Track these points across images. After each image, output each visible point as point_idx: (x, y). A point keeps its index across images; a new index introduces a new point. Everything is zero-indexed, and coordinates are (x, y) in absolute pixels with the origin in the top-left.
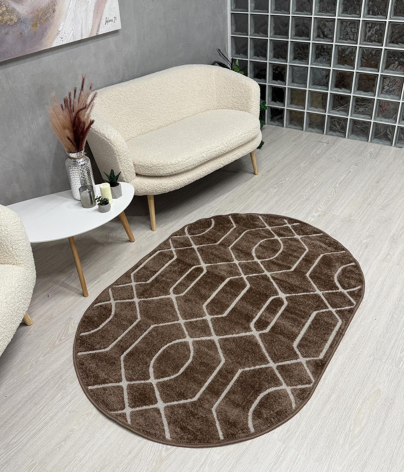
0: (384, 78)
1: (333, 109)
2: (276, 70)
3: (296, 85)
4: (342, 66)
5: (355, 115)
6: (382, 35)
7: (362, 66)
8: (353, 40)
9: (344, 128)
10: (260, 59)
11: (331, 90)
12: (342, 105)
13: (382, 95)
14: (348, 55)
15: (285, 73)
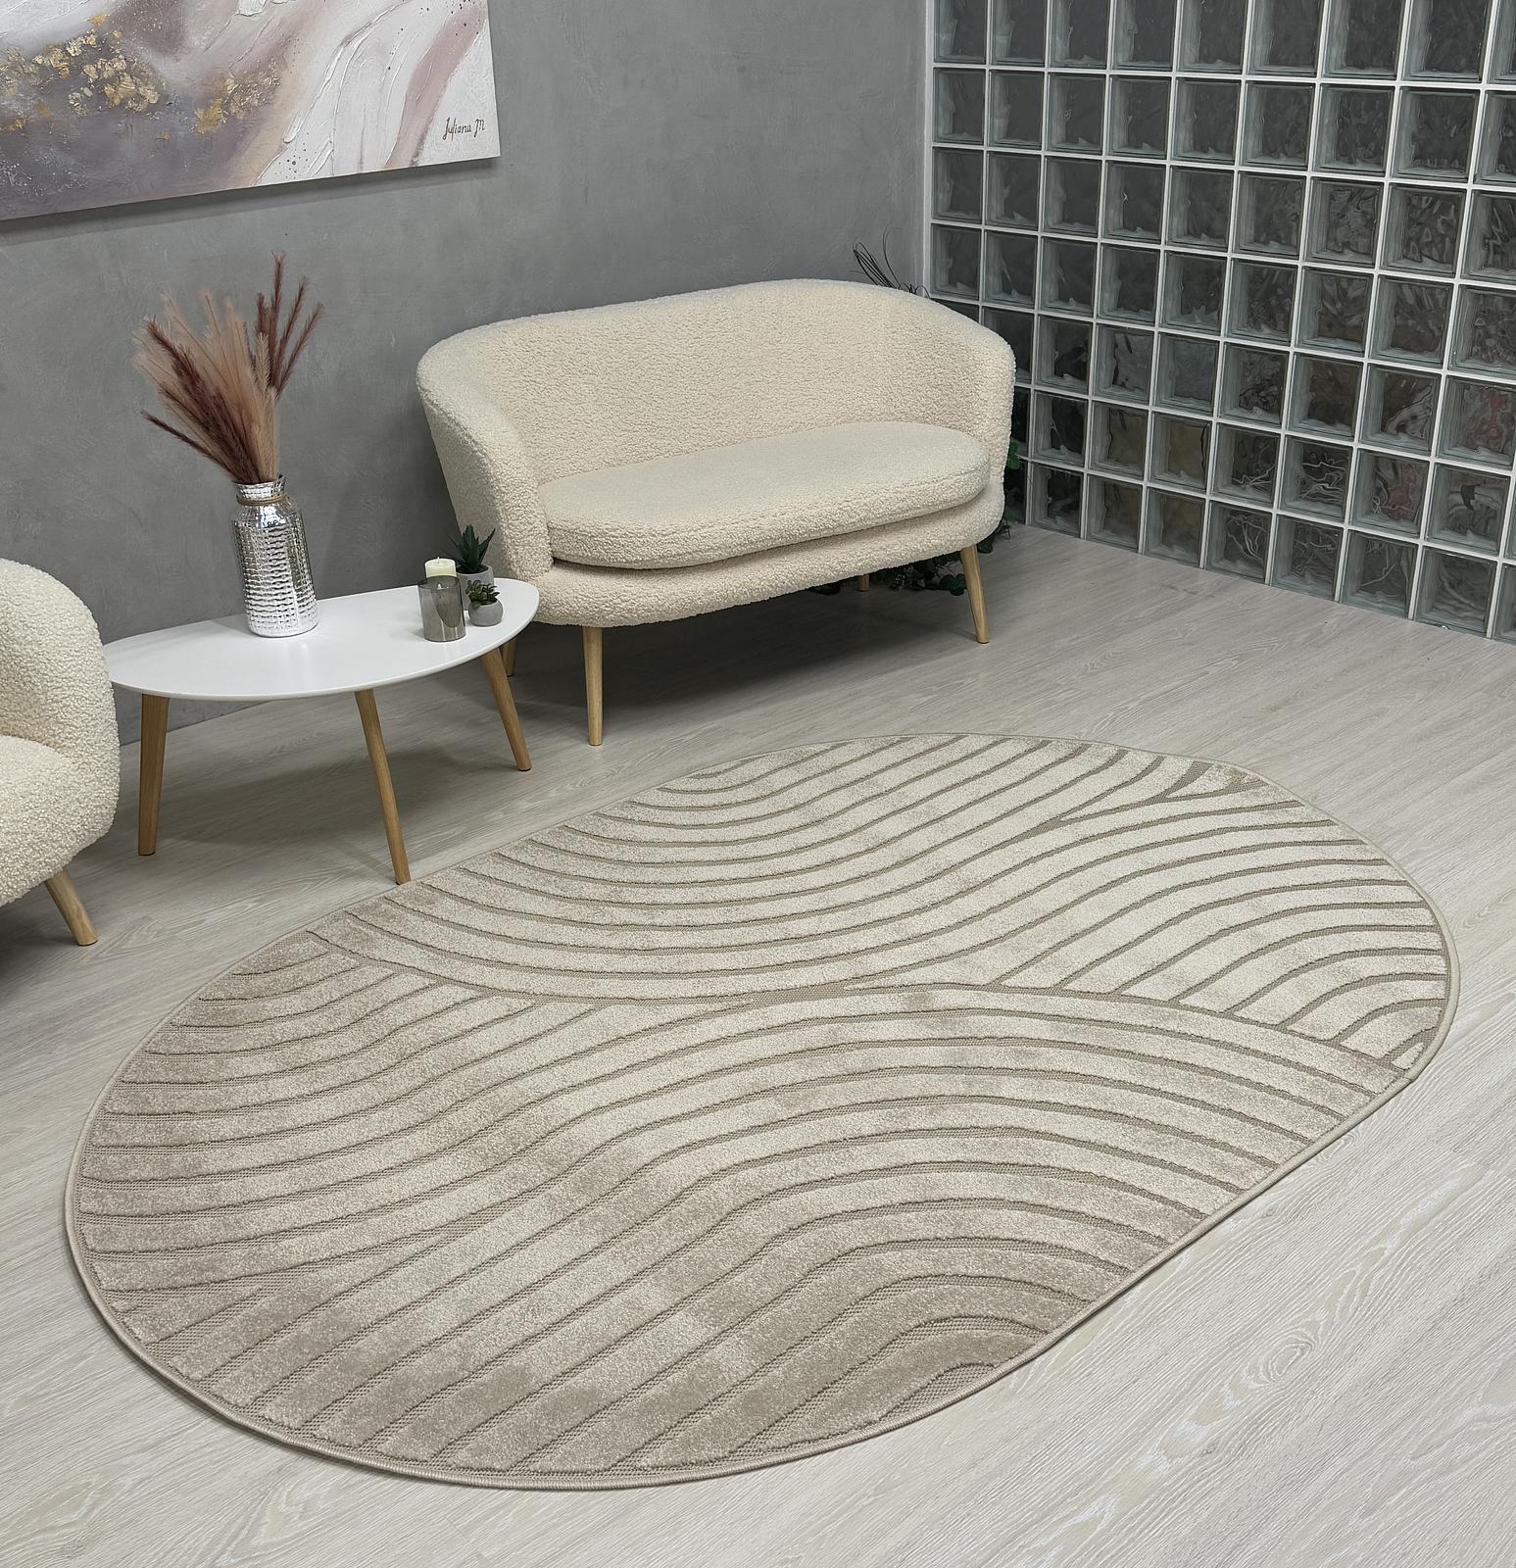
0: (1386, 375)
5: (1296, 503)
8: (1289, 244)
9: (1259, 548)
11: (1223, 414)
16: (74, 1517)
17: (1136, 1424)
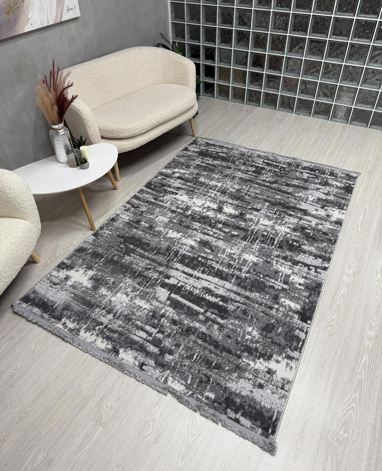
0: (288, 59)
1: (251, 84)
2: (207, 52)
3: (223, 64)
4: (257, 49)
5: (267, 89)
6: (287, 24)
7: (272, 49)
8: (266, 28)
9: (259, 99)
10: (195, 42)
11: (249, 68)
12: (257, 81)
13: (287, 73)
14: (261, 40)
15: (215, 54)
16: (151, 430)
17: (360, 335)
